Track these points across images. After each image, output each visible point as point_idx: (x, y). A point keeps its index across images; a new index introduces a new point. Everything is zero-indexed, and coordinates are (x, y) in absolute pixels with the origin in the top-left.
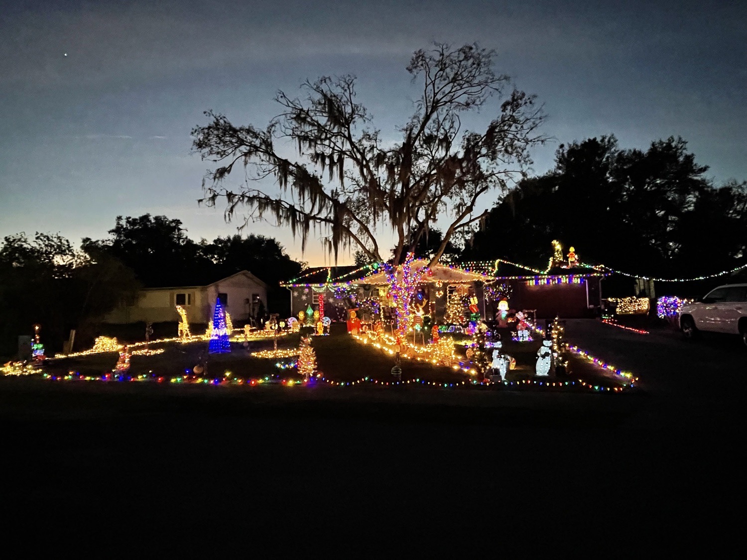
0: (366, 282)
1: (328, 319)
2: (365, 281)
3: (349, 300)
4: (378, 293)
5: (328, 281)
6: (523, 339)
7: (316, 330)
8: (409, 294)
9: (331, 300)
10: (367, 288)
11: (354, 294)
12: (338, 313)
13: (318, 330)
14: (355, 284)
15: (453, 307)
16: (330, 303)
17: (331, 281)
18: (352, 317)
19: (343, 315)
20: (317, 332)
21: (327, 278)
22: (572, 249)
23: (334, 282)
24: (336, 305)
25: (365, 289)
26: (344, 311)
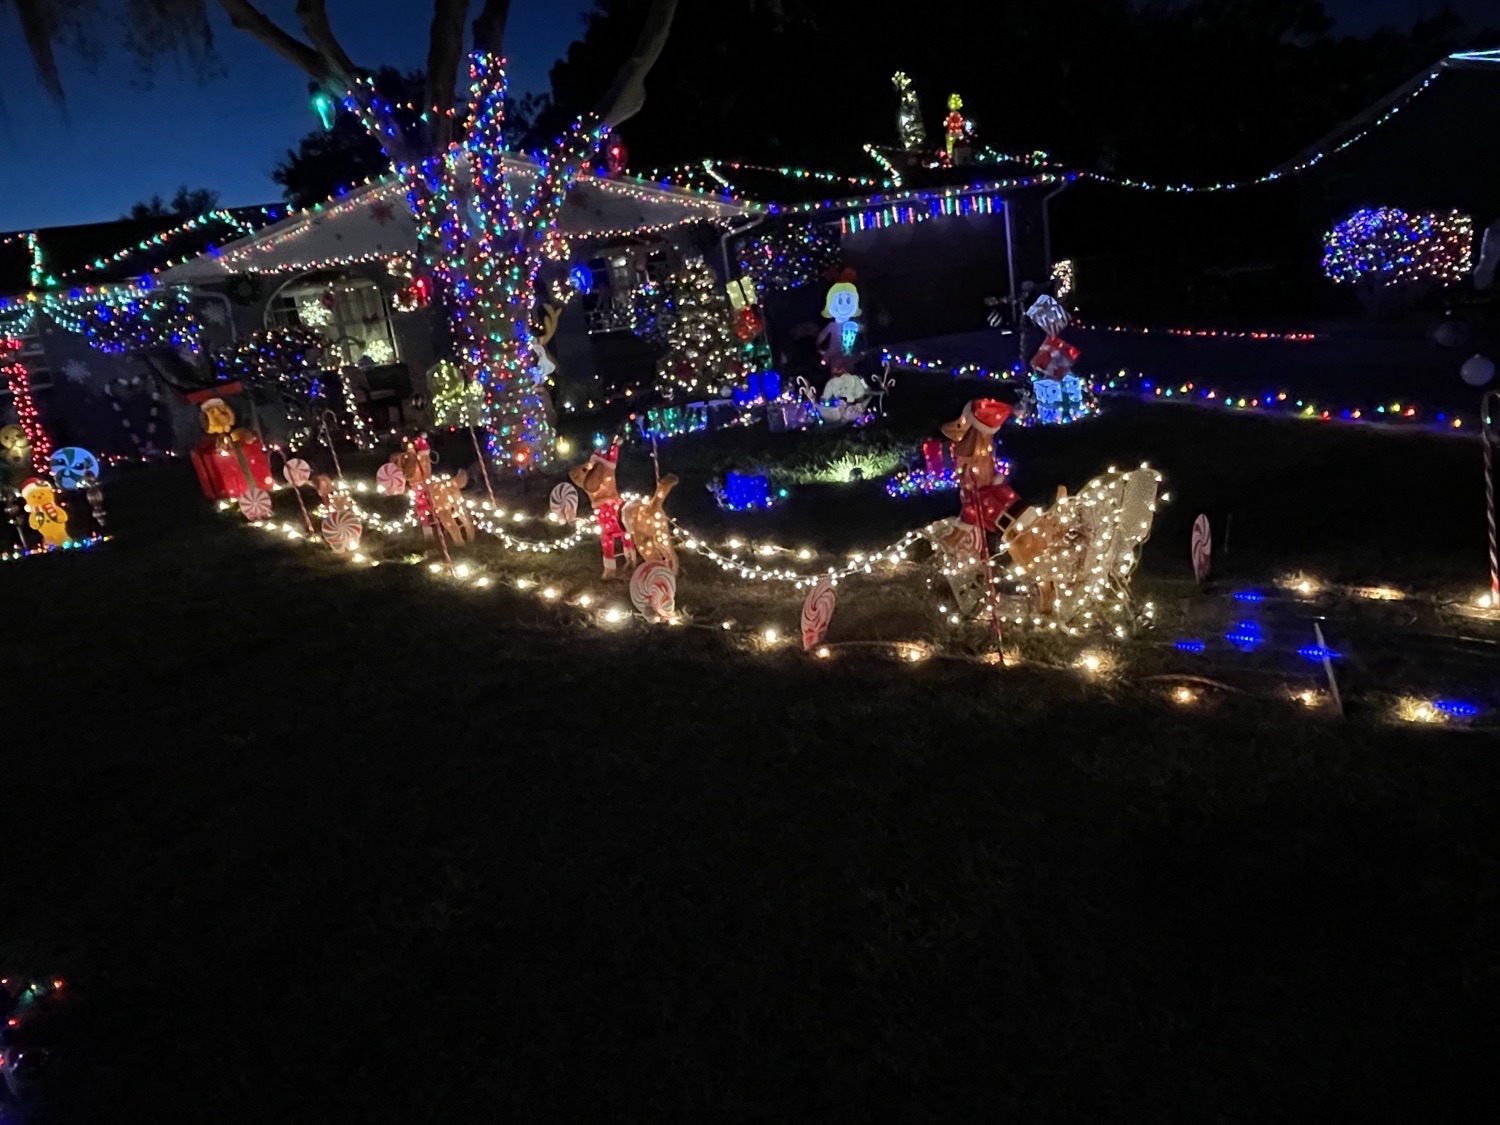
0: (232, 265)
1: (81, 454)
2: (226, 263)
3: (171, 353)
4: (295, 314)
5: (35, 281)
6: (1066, 414)
7: (26, 527)
8: (525, 272)
9: (76, 371)
10: (244, 290)
11: (189, 325)
12: (126, 423)
13: (34, 523)
14: (182, 279)
15: (697, 321)
16: (75, 383)
17: (50, 281)
18: (213, 429)
19: (152, 428)
20: (36, 538)
21: (29, 271)
22: (955, 102)
23: (72, 286)
24: (107, 389)
25: (238, 300)
26: (154, 411)
